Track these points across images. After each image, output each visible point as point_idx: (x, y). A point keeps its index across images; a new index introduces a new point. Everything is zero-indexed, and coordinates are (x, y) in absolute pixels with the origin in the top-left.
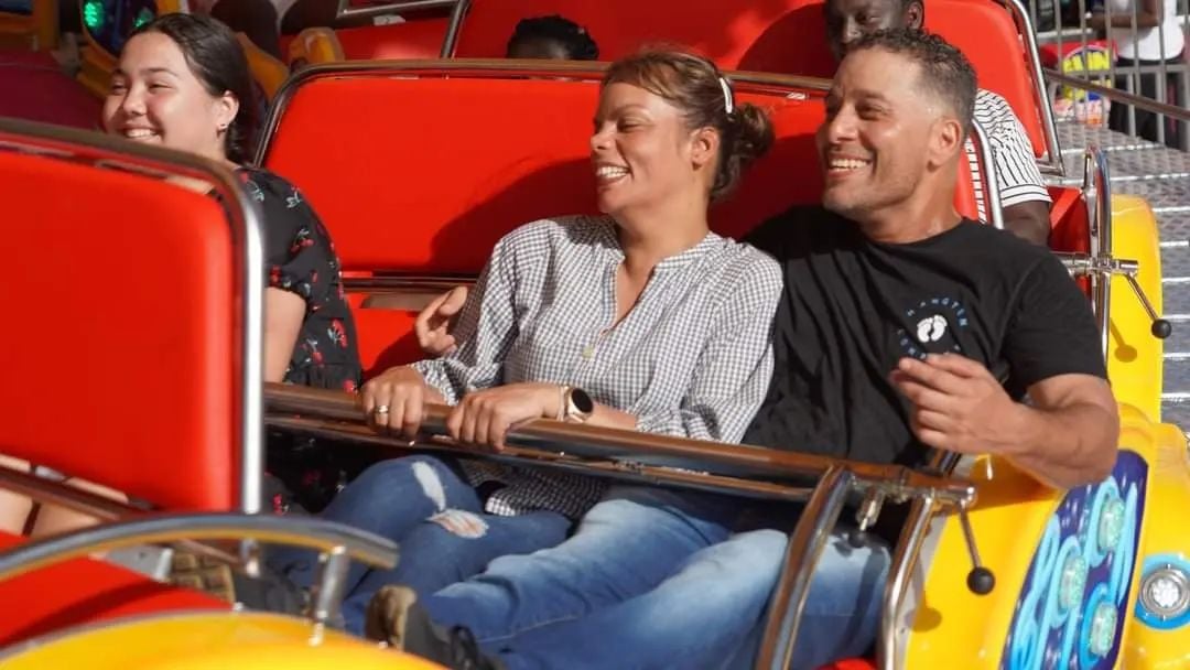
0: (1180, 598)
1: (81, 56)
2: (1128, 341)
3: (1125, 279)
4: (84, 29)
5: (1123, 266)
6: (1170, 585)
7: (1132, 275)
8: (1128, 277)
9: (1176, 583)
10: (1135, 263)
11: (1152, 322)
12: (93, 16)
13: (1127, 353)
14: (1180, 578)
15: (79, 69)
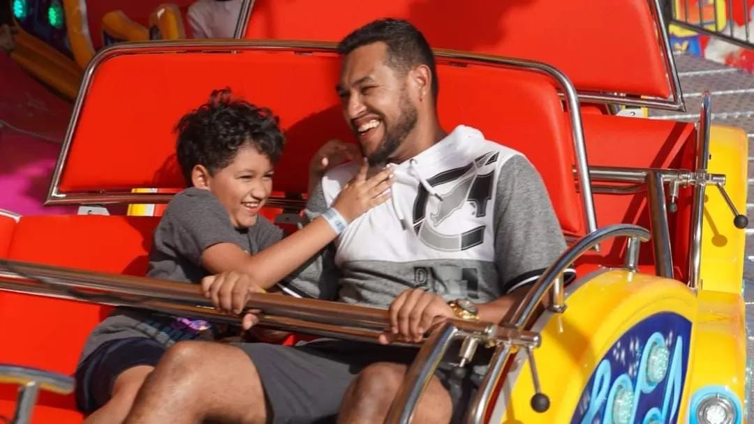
0: (725, 419)
1: (13, 39)
2: (721, 232)
3: (716, 188)
4: (14, 19)
5: (714, 178)
6: (719, 409)
7: (720, 184)
8: (718, 186)
9: (723, 407)
10: (723, 176)
11: (734, 217)
12: (20, 9)
13: (719, 240)
14: (726, 405)
15: (12, 50)
